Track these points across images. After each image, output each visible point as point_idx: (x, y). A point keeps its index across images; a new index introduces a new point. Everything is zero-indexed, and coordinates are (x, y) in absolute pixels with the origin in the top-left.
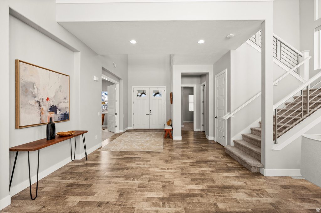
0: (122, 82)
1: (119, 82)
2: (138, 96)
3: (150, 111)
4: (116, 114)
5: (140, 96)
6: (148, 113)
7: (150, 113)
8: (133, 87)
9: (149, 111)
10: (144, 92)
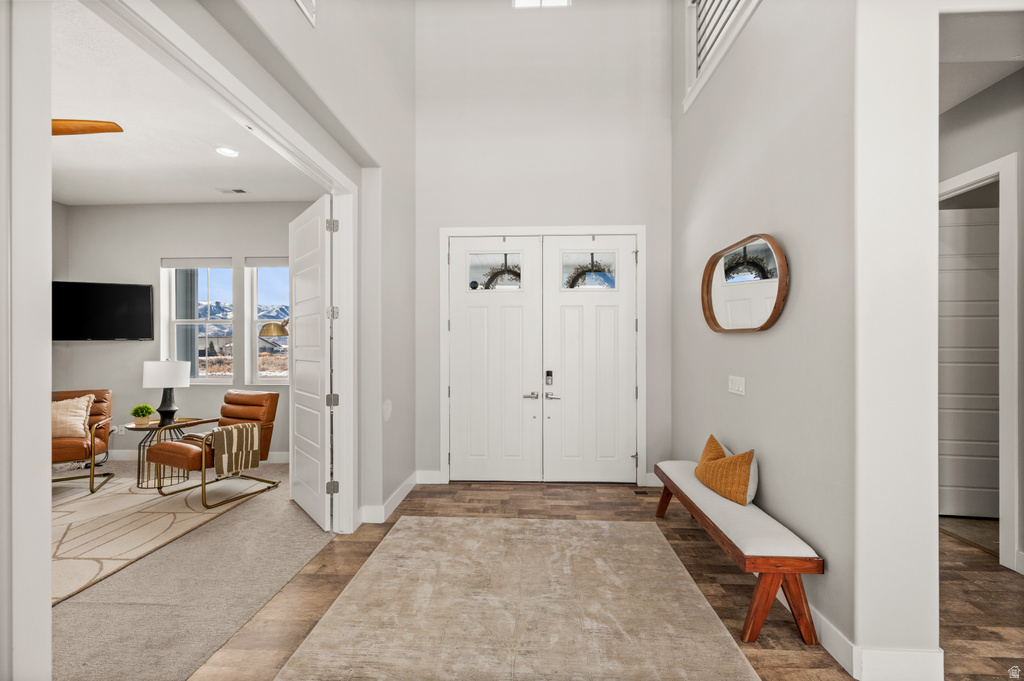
0: (374, 179)
1: (358, 181)
2: (474, 285)
3: (549, 374)
4: (333, 400)
5: (487, 287)
6: (537, 384)
7: (547, 389)
8: (445, 232)
9: (540, 377)
10: (511, 263)
